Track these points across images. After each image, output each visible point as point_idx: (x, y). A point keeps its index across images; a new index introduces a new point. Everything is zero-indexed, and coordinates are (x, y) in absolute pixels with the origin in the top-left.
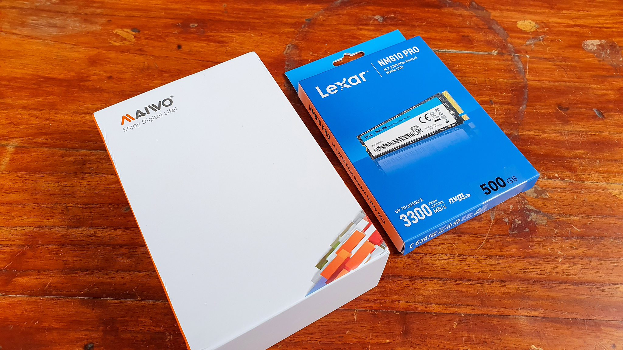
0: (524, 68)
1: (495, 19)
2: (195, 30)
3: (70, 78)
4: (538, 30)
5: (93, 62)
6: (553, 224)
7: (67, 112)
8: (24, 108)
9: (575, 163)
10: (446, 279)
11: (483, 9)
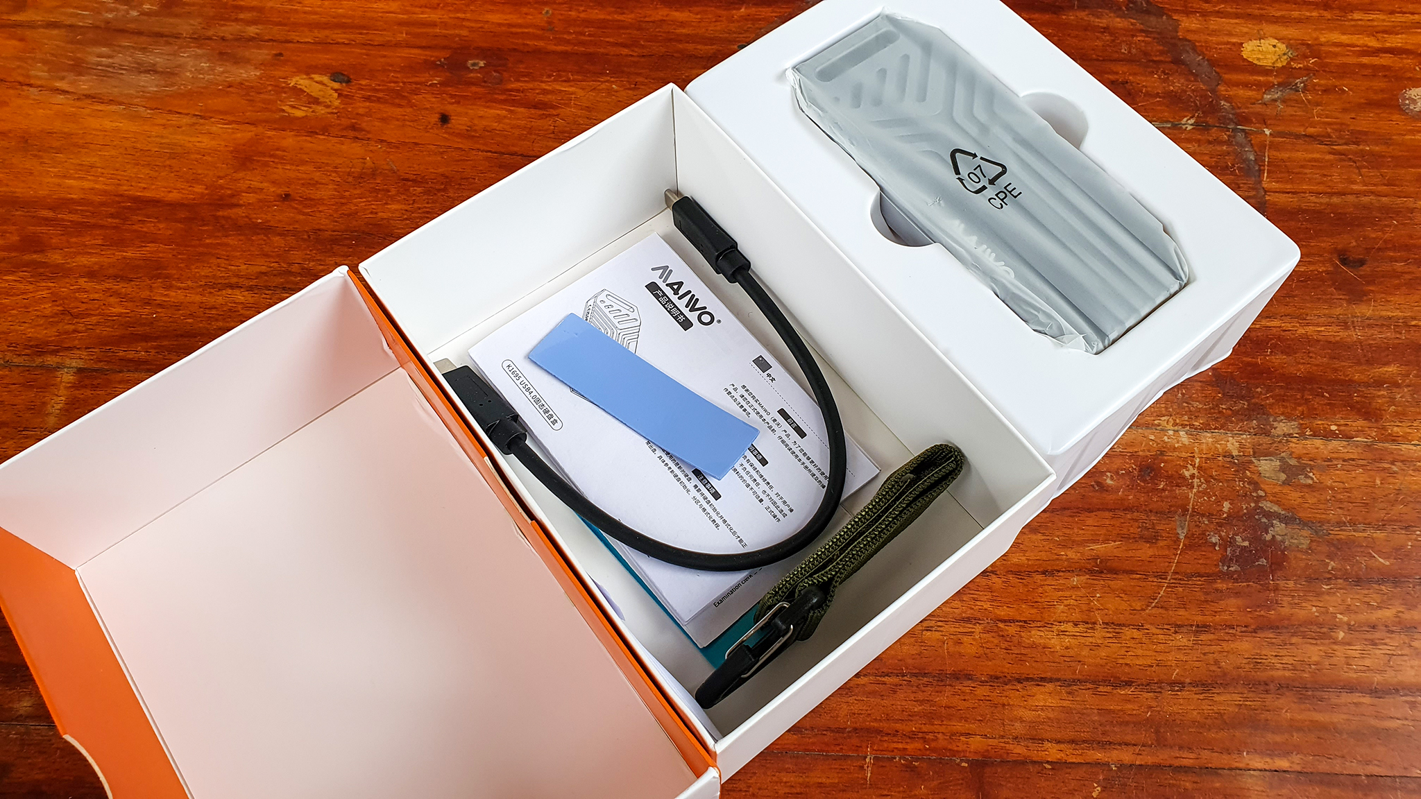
0: (1259, 160)
1: (1191, 37)
2: (479, 75)
3: (194, 199)
4: (1292, 63)
5: (245, 158)
6: (1325, 548)
7: (189, 283)
8: (91, 274)
9: (1379, 396)
10: (1075, 682)
11: (1161, 12)
